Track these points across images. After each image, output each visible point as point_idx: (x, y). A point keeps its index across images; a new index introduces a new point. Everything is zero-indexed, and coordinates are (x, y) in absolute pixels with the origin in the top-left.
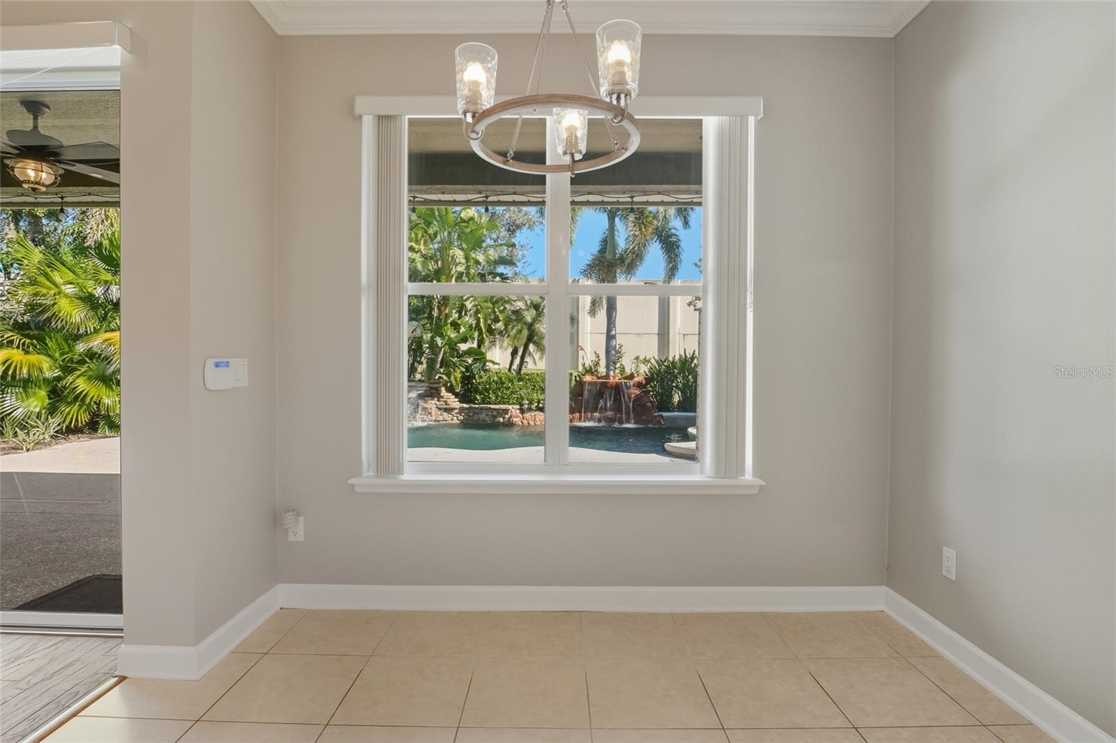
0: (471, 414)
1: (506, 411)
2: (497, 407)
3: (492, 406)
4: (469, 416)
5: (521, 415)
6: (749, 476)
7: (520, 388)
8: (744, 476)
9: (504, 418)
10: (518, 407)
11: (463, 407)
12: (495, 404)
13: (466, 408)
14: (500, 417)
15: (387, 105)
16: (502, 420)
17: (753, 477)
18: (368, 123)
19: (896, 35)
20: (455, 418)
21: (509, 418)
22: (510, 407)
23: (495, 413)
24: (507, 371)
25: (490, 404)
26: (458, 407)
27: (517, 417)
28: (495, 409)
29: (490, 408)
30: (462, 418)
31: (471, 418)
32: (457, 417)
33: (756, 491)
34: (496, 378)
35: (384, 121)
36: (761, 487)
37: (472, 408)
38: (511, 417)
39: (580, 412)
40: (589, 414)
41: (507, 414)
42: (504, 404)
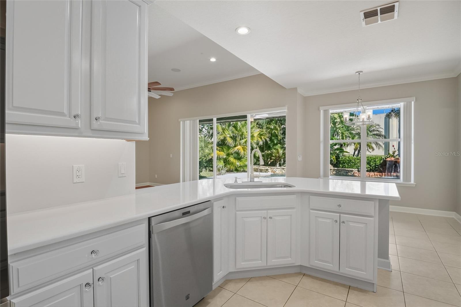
0: (338, 172)
1: (352, 171)
2: (348, 169)
3: (346, 169)
4: (337, 172)
5: (358, 173)
6: (412, 182)
7: (357, 163)
8: (411, 182)
9: (351, 173)
10: (357, 170)
11: (334, 169)
12: (348, 168)
13: (336, 169)
14: (349, 173)
15: (326, 108)
16: (350, 174)
17: (414, 182)
18: (322, 112)
19: (457, 76)
20: (332, 173)
21: (353, 174)
22: (354, 169)
23: (347, 171)
24: (352, 156)
25: (346, 168)
26: (333, 169)
27: (356, 173)
28: (347, 170)
29: (345, 170)
30: (334, 173)
31: (338, 173)
32: (332, 172)
33: (415, 186)
34: (348, 159)
35: (326, 112)
36: (416, 185)
37: (338, 169)
38: (354, 173)
39: (385, 172)
40: (389, 174)
41: (352, 172)
42: (351, 168)
